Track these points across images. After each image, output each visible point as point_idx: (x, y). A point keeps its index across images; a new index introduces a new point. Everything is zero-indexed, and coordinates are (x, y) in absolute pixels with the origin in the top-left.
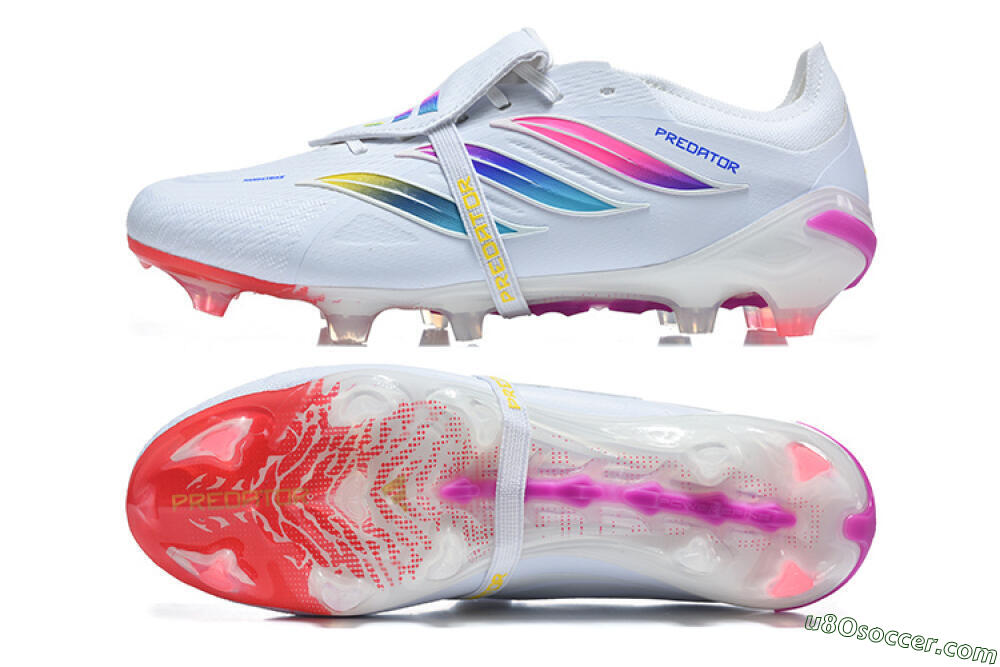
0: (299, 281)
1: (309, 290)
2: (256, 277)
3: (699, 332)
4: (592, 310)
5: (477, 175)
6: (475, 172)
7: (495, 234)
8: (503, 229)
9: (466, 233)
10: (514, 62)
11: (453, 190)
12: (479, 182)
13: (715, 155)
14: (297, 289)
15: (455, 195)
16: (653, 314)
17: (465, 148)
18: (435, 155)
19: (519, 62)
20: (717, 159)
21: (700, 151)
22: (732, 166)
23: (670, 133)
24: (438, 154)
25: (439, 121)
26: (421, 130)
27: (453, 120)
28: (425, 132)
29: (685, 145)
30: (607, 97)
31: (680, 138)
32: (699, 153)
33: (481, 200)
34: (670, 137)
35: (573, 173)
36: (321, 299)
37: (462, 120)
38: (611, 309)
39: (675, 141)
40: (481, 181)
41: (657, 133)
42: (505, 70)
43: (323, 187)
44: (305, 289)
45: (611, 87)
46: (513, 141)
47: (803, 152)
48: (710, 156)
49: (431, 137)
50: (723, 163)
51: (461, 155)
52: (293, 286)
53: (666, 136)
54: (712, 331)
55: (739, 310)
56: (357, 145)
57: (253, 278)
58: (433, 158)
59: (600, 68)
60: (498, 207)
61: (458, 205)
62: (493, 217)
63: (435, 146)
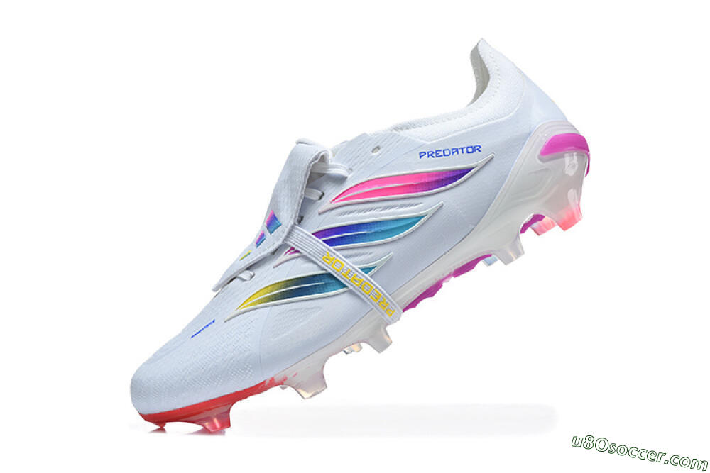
0: (266, 377)
1: (275, 378)
2: (238, 390)
3: (516, 258)
4: (444, 284)
5: (331, 248)
6: (329, 247)
7: (364, 276)
8: (366, 270)
9: (345, 286)
10: (309, 167)
11: (322, 265)
12: (336, 252)
13: (462, 148)
14: (267, 382)
15: (326, 268)
16: (481, 264)
17: (314, 237)
18: (297, 251)
19: (312, 165)
20: (465, 150)
21: (452, 152)
22: (477, 149)
23: (428, 153)
24: (300, 250)
25: (287, 230)
26: (280, 242)
27: (295, 224)
28: (283, 242)
29: (441, 153)
30: (377, 154)
31: (436, 151)
32: (453, 153)
33: (342, 261)
34: (430, 154)
35: (386, 211)
36: (285, 379)
37: (300, 220)
38: (455, 277)
39: (434, 155)
40: (336, 250)
41: (421, 157)
42: (306, 175)
43: (244, 313)
44: (273, 379)
45: (376, 146)
46: (341, 214)
47: (511, 114)
48: (460, 151)
49: (288, 243)
50: (470, 150)
51: (314, 242)
52: (264, 382)
53: (426, 156)
54: (523, 253)
55: (529, 230)
56: (245, 275)
57: (237, 392)
58: (297, 254)
59: (362, 138)
60: (356, 259)
61: (331, 272)
62: (356, 267)
63: (294, 246)
